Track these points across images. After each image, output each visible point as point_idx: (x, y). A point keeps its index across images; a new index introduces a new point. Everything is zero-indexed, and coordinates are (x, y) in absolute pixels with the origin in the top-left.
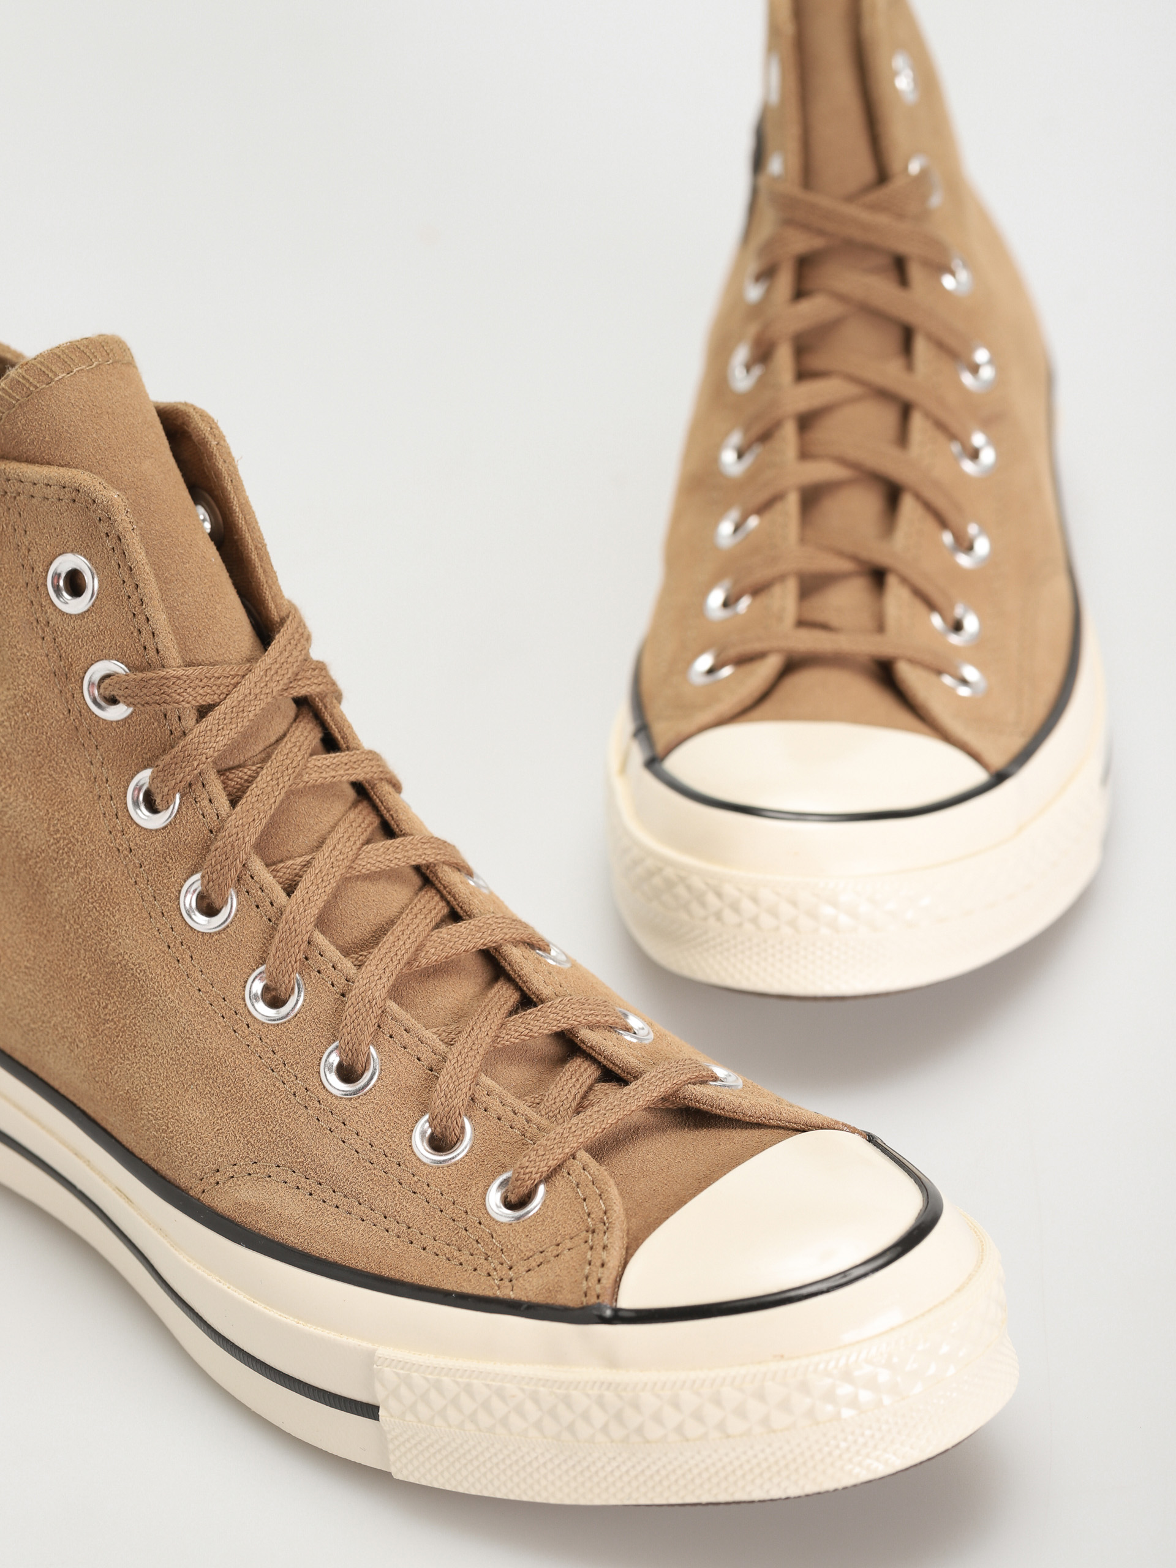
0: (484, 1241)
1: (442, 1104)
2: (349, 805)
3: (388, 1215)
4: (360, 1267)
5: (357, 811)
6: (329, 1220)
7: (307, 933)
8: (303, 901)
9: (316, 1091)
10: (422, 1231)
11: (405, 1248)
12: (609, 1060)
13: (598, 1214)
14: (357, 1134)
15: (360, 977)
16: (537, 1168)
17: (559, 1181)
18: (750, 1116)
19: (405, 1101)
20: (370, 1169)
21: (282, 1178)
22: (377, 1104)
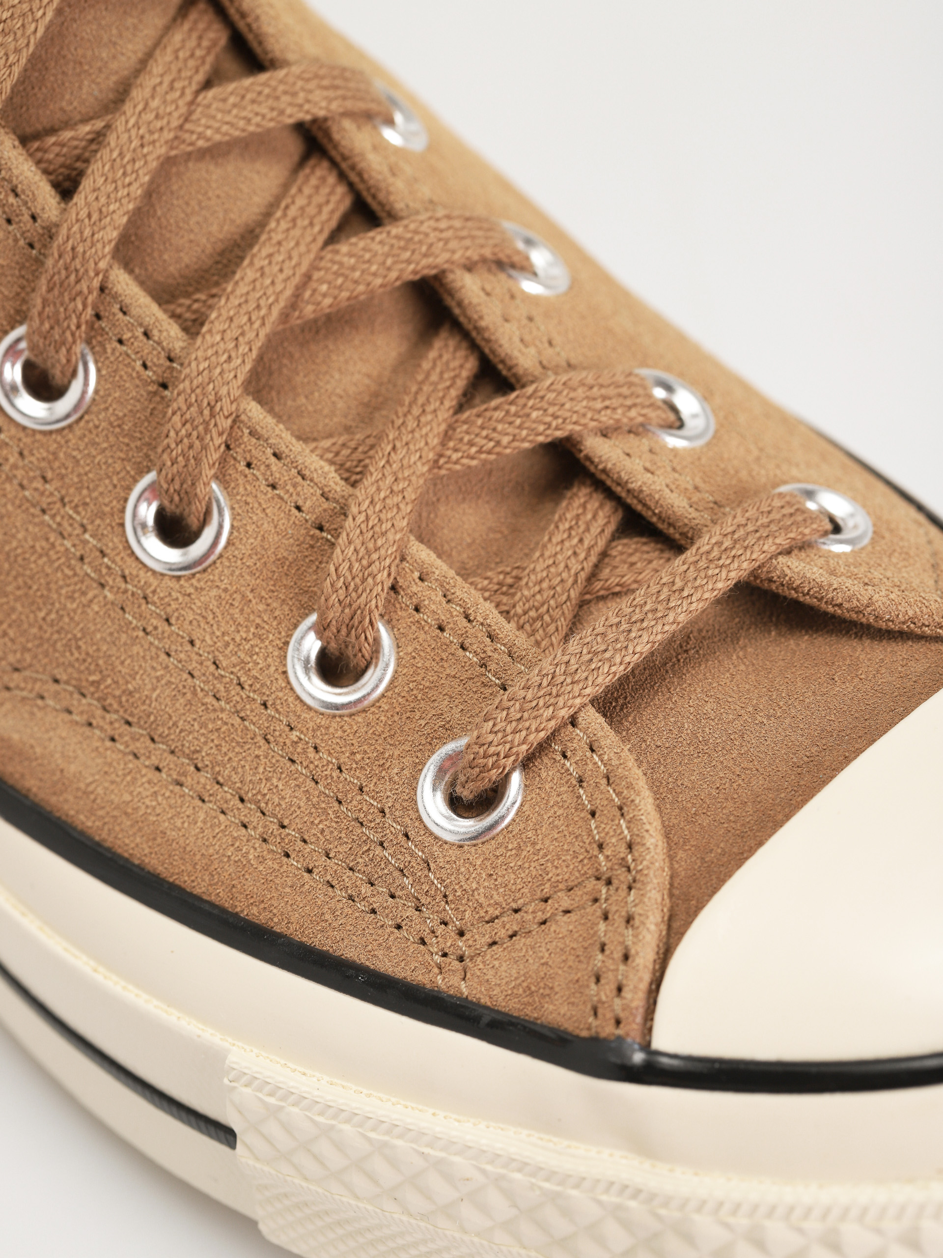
0: (413, 874)
1: (340, 602)
2: (172, 11)
3: (246, 798)
4: (197, 891)
5: (186, 26)
6: (145, 794)
7: (97, 274)
8: (89, 216)
9: (118, 559)
10: (306, 837)
11: (276, 866)
12: (635, 497)
13: (616, 847)
14: (192, 643)
15: (193, 356)
16: (508, 746)
17: (547, 769)
18: (889, 620)
19: (274, 585)
20: (215, 710)
21: (65, 703)
22: (226, 590)
